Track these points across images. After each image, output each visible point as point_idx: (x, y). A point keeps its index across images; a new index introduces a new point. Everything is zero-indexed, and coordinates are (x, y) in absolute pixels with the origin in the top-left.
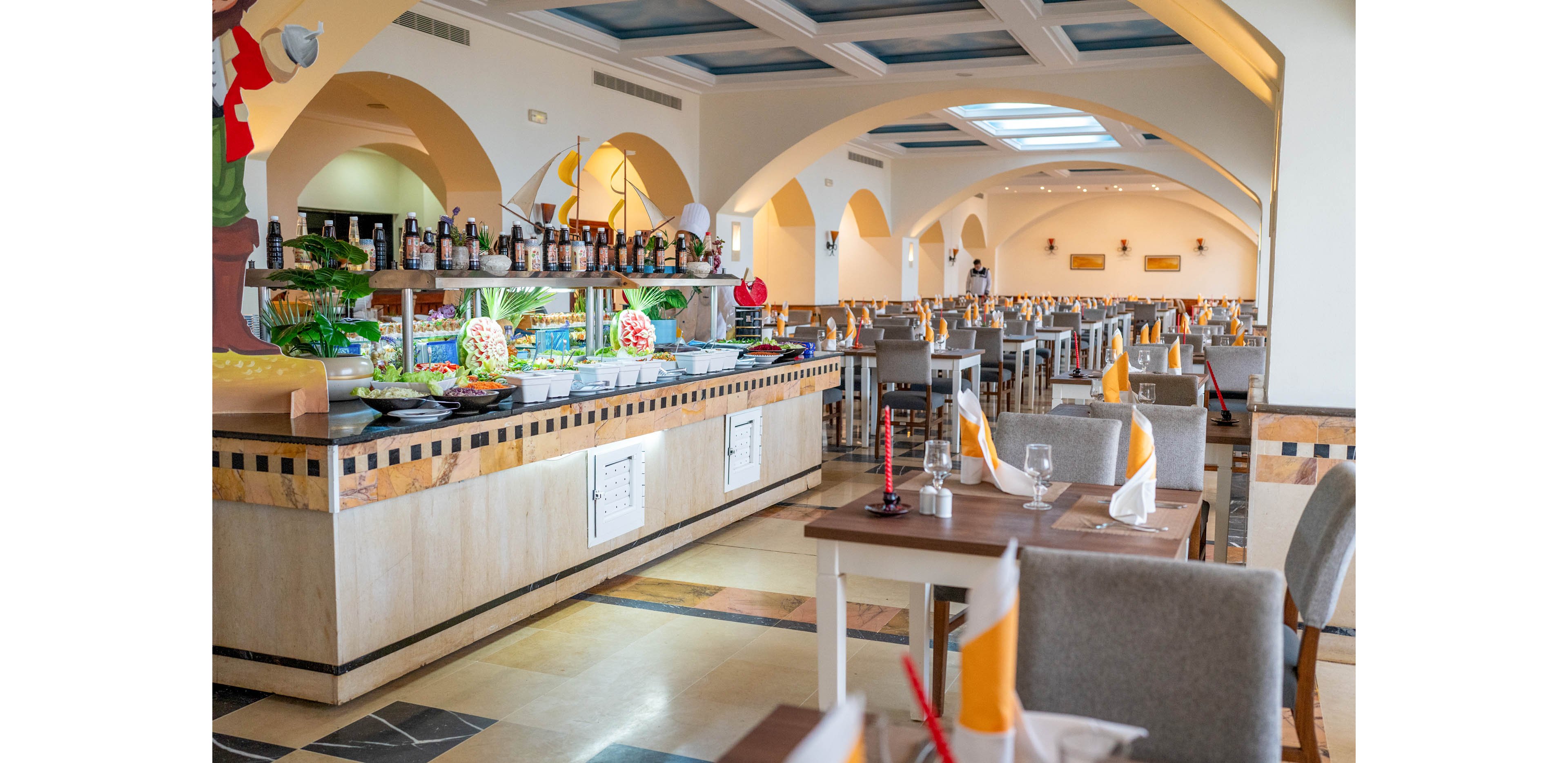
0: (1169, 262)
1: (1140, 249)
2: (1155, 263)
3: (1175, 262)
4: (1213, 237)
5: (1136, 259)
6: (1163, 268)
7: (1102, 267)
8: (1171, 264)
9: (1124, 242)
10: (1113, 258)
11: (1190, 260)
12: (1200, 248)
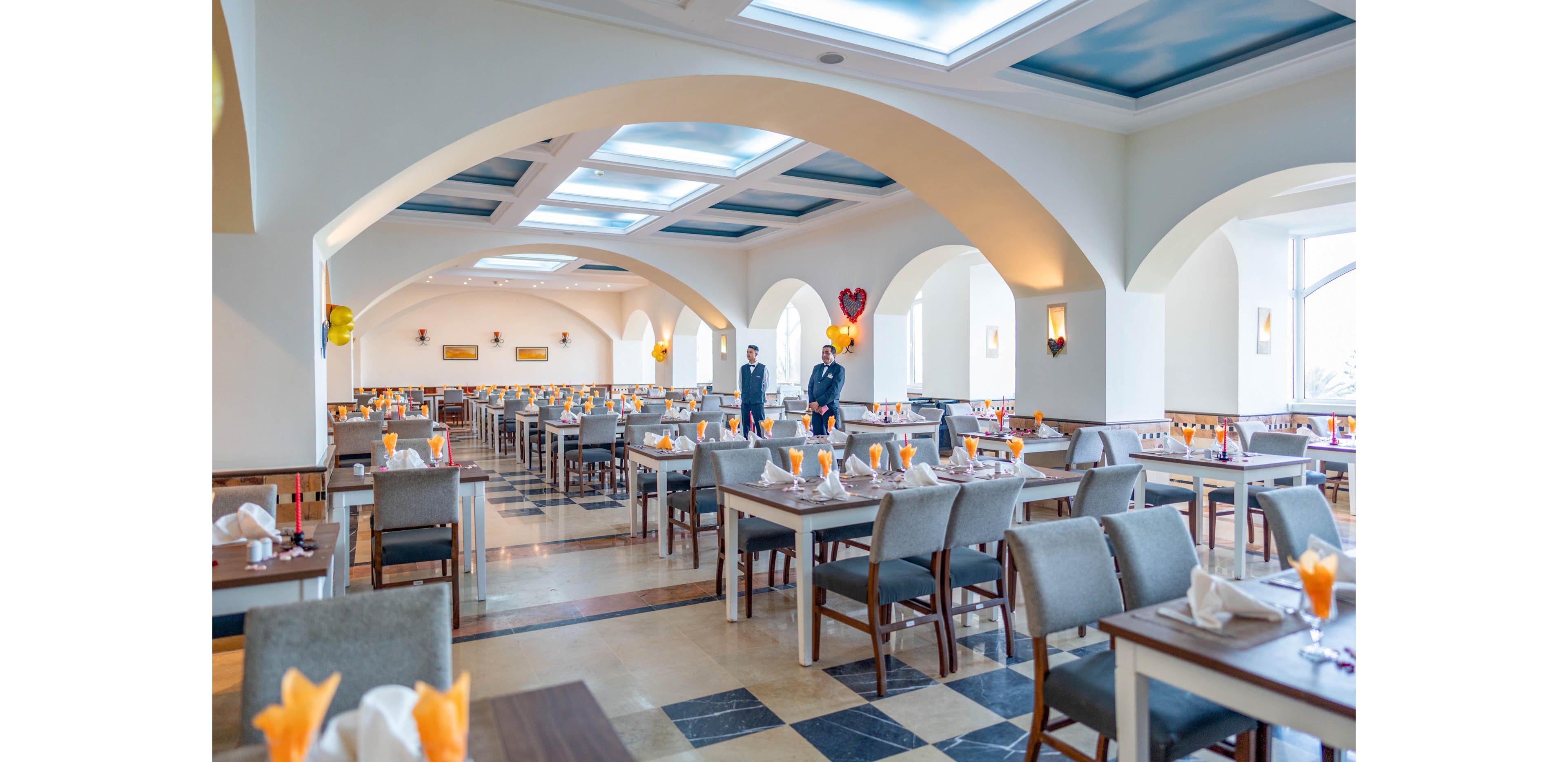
0: (538, 353)
1: (510, 343)
2: (524, 354)
3: (543, 353)
4: (576, 333)
5: (508, 349)
6: (533, 358)
7: (476, 357)
8: (540, 355)
9: (496, 334)
10: (486, 350)
11: (556, 351)
12: (564, 341)
